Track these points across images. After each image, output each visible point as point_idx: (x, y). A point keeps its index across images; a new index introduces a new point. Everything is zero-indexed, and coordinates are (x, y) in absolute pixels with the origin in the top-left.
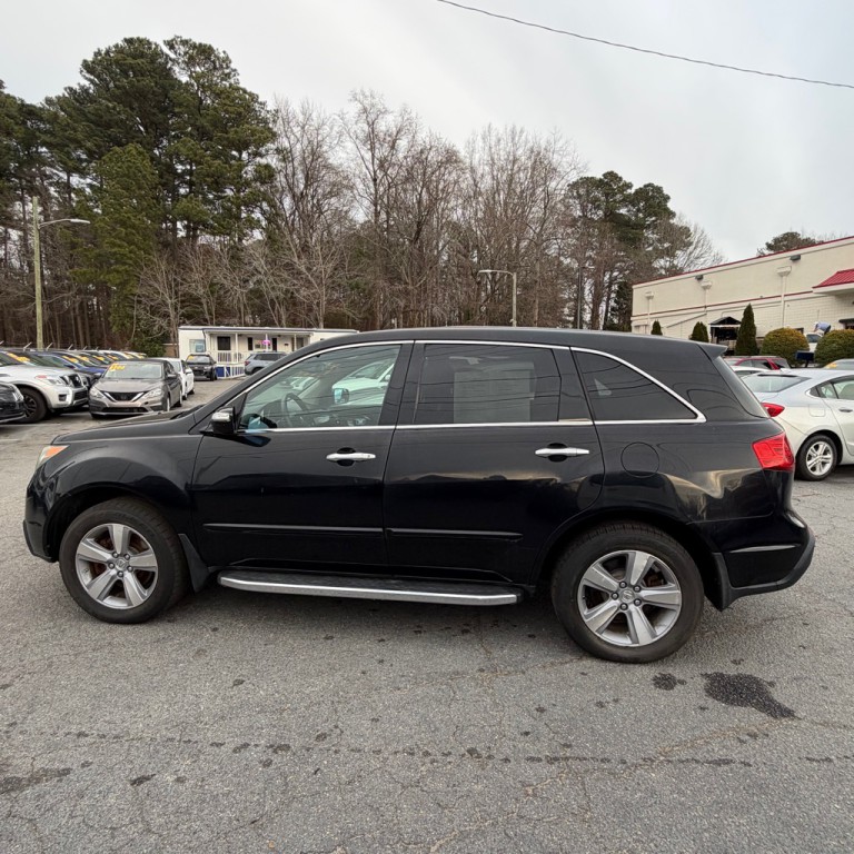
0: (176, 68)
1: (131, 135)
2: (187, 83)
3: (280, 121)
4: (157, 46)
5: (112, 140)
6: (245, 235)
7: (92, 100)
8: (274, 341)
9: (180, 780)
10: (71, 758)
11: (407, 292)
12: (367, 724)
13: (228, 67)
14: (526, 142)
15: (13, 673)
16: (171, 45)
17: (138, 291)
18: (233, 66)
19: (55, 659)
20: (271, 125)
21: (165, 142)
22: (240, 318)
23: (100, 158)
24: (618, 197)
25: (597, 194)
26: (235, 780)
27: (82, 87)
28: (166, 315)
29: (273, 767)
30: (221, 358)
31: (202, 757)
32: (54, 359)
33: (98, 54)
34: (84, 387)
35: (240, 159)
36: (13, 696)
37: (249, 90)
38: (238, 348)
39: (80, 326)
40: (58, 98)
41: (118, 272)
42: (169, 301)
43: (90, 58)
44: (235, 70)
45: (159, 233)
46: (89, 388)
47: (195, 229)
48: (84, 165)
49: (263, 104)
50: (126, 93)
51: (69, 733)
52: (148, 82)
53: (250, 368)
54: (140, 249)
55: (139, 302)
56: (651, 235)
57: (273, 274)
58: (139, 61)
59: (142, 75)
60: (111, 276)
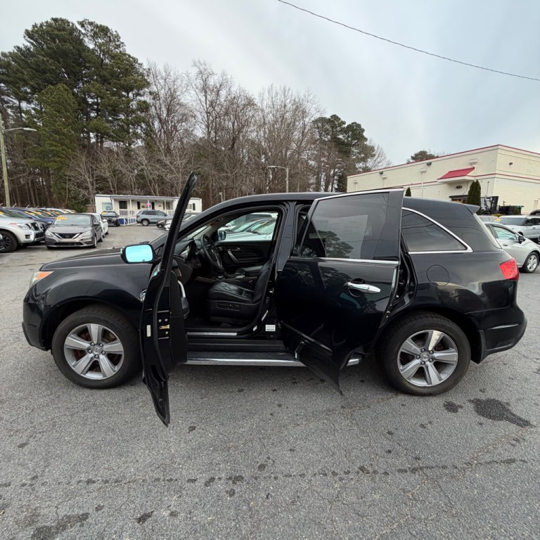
0: (86, 40)
1: (59, 79)
2: (93, 50)
3: (151, 76)
4: (73, 24)
5: (47, 82)
6: (133, 142)
7: (33, 55)
8: (153, 204)
9: (173, 514)
10: (86, 503)
11: (227, 178)
12: (288, 454)
13: (118, 41)
14: (292, 95)
15: (27, 433)
16: (82, 24)
17: (68, 173)
18: (121, 40)
19: (56, 420)
20: (146, 78)
21: (81, 85)
22: (132, 190)
23: (39, 92)
24: (338, 129)
25: (327, 126)
26: (214, 510)
27: (26, 47)
28: (87, 188)
29: (236, 495)
30: (122, 213)
31: (184, 492)
32: (19, 213)
33: (35, 26)
34: (41, 230)
35: (128, 97)
36: (30, 453)
37: (132, 55)
38: (131, 207)
39: (32, 194)
40: (10, 53)
41: (55, 161)
42: (88, 180)
43: (30, 29)
44: (123, 43)
45: (79, 139)
46: (45, 230)
47: (102, 138)
48: (30, 95)
49: (141, 64)
50: (55, 52)
51: (80, 481)
52: (68, 46)
53: (139, 219)
54: (68, 148)
55: (70, 180)
56: (355, 150)
57: (151, 165)
58: (62, 33)
59: (65, 42)
60: (51, 164)
